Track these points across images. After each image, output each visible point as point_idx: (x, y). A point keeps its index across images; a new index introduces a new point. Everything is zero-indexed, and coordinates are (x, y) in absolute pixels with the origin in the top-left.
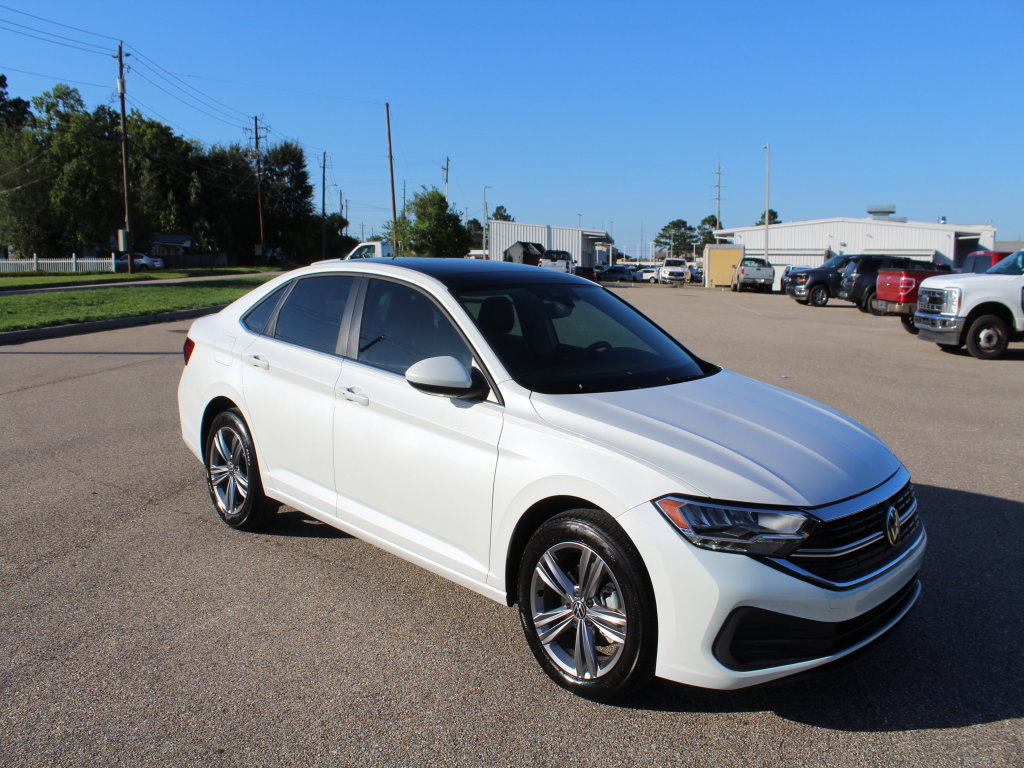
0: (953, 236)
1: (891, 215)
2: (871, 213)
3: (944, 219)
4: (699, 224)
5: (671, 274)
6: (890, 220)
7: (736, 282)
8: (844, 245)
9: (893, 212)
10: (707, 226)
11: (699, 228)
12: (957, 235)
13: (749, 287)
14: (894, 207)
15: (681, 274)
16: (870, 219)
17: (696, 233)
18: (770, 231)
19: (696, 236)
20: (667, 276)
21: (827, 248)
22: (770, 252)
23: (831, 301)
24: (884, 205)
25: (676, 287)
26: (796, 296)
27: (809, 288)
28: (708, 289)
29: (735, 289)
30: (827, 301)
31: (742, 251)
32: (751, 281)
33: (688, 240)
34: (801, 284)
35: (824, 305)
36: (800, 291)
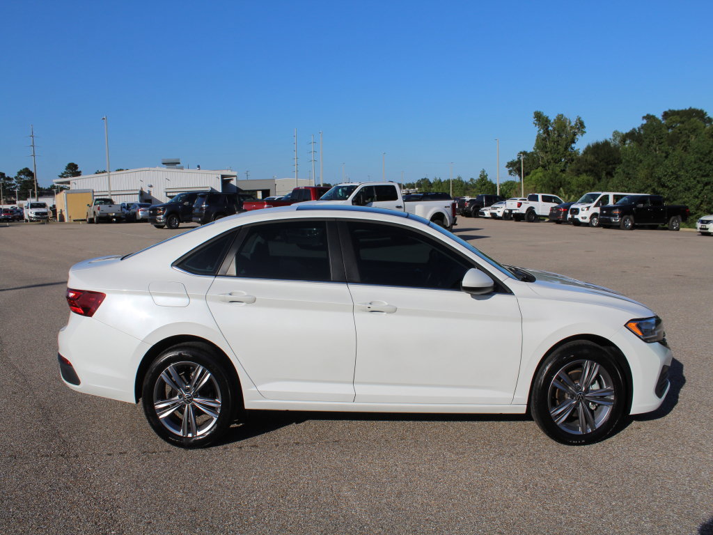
0: (220, 177)
1: (177, 165)
2: (164, 164)
3: (199, 167)
4: (16, 175)
5: (37, 214)
6: (177, 168)
7: (92, 216)
8: (151, 186)
9: (179, 163)
10: (23, 177)
11: (16, 178)
12: (223, 176)
13: (104, 219)
14: (179, 159)
15: (46, 213)
16: (165, 168)
17: (14, 182)
18: (111, 177)
19: (14, 184)
20: (33, 215)
21: (140, 189)
22: (112, 193)
23: (181, 225)
24: (172, 158)
25: (43, 223)
26: (157, 223)
27: (166, 217)
28: (67, 223)
29: (91, 221)
30: (179, 224)
31: (92, 194)
32: (105, 215)
33: (7, 188)
34: (160, 214)
35: (177, 228)
36: (160, 219)
